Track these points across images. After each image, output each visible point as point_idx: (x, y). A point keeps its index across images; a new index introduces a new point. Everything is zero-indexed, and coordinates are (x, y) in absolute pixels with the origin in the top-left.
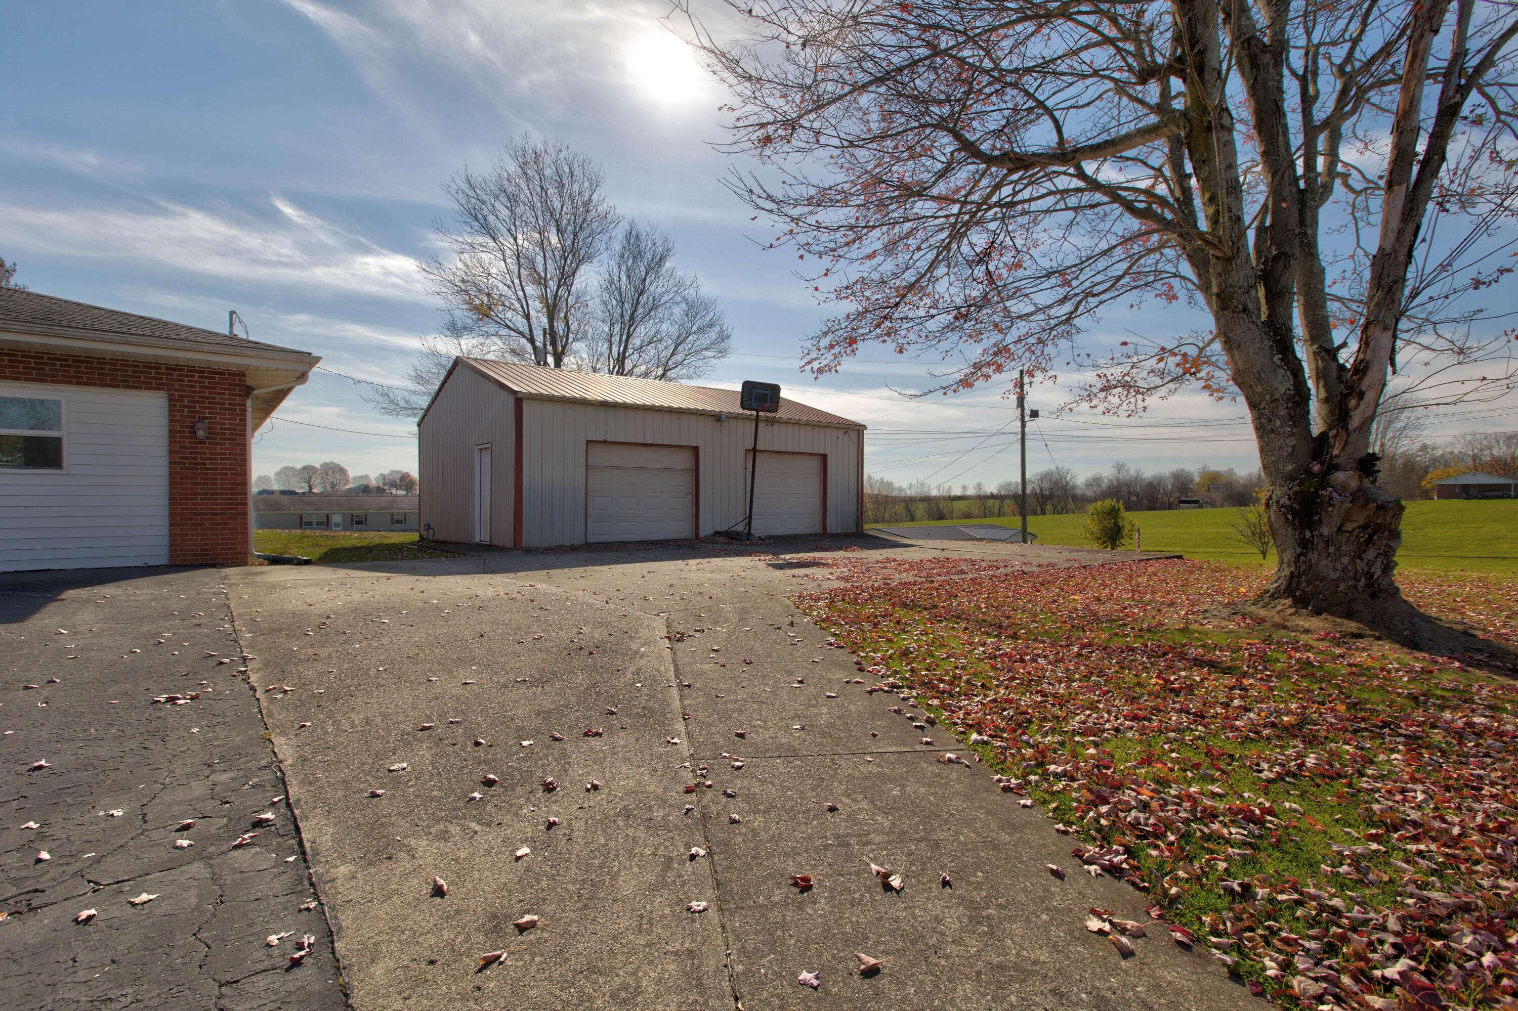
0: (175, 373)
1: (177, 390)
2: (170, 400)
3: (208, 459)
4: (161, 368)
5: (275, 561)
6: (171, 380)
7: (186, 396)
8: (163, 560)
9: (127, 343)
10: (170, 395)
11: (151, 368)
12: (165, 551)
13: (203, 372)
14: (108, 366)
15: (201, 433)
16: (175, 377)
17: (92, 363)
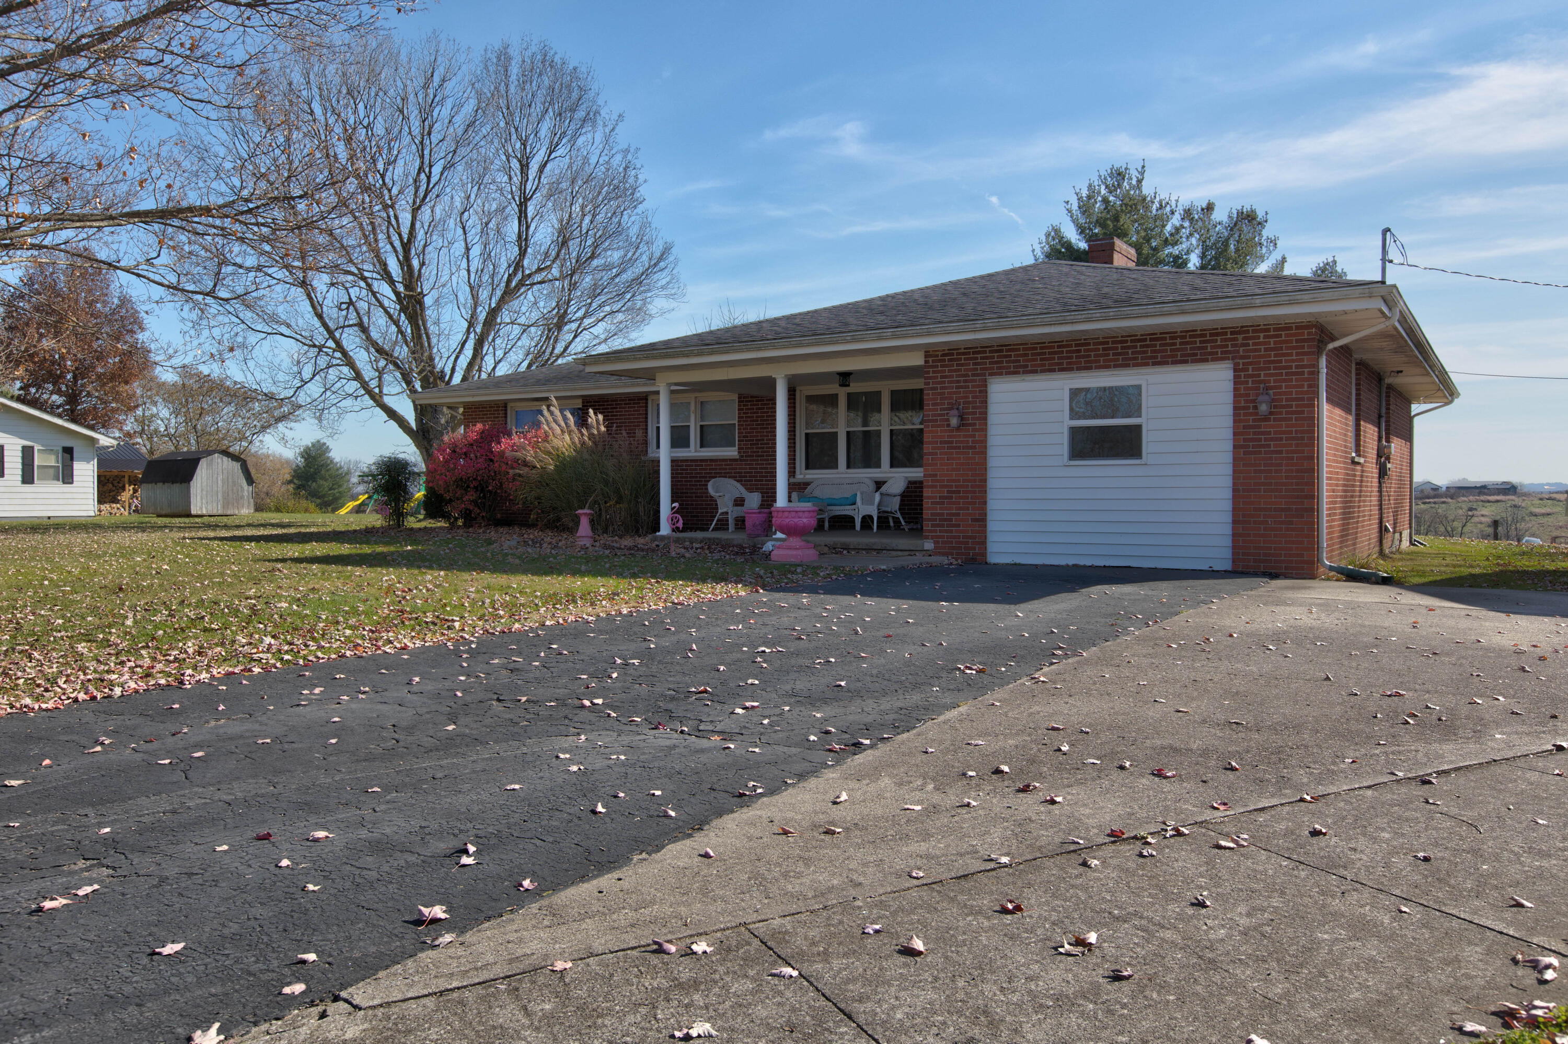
0: (1240, 337)
1: (1242, 357)
2: (1235, 370)
3: (1272, 439)
4: (1226, 333)
5: (1353, 576)
6: (1236, 345)
7: (1250, 364)
8: (1228, 566)
9: (1183, 312)
10: (1236, 365)
11: (1217, 334)
12: (1228, 553)
13: (1268, 330)
14: (1178, 341)
15: (1263, 408)
16: (1240, 341)
17: (1165, 339)
